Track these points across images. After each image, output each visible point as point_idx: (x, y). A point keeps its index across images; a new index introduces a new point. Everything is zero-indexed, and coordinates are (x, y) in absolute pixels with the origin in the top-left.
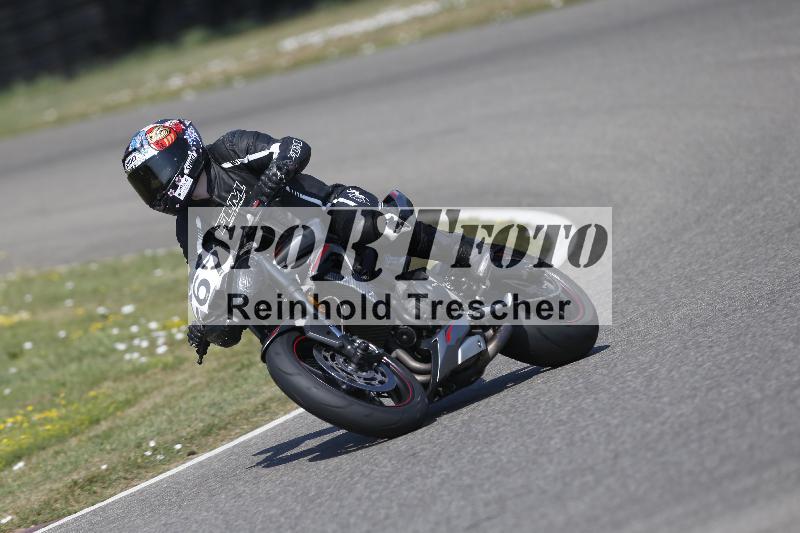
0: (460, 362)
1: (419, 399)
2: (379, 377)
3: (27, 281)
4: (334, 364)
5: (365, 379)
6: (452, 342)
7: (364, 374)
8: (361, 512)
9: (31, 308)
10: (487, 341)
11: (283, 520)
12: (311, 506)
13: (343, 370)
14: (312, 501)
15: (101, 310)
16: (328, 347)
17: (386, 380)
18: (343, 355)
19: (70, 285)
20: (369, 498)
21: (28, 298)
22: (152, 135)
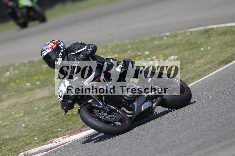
0: (142, 110)
1: (128, 122)
2: (115, 116)
3: (117, 45)
4: (100, 114)
5: (110, 117)
6: (139, 104)
7: (110, 116)
8: (215, 111)
9: (118, 53)
10: (153, 103)
11: (192, 113)
12: (201, 109)
13: (103, 115)
14: (201, 108)
15: (139, 53)
16: (98, 108)
17: (117, 117)
18: (104, 111)
19: (130, 46)
20: (217, 107)
21: (118, 50)
22: (49, 45)
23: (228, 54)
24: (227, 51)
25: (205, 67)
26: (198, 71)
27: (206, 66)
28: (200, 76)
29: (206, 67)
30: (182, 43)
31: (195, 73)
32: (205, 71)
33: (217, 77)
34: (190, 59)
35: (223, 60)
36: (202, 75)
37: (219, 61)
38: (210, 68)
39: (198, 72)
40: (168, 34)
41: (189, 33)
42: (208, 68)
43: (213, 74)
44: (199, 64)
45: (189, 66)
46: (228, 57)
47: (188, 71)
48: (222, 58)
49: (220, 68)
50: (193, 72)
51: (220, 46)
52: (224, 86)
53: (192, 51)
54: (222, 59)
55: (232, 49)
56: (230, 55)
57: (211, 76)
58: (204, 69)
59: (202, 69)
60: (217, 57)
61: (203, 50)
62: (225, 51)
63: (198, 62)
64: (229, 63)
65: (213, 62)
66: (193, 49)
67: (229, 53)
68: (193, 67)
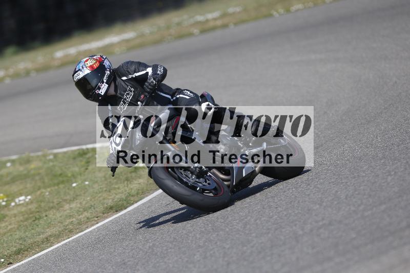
0: (244, 176)
22: (88, 62)
23: (121, 195)
24: (119, 188)
25: (79, 216)
26: (67, 223)
27: (82, 214)
28: (71, 232)
29: (81, 216)
30: (39, 174)
31: (62, 226)
32: (80, 223)
33: (101, 234)
34: (53, 202)
35: (112, 205)
36: (75, 231)
37: (106, 205)
38: (88, 218)
39: (67, 225)
40: (14, 157)
41: (51, 157)
42: (86, 218)
43: (94, 229)
44: (68, 211)
45: (51, 214)
46: (121, 200)
47: (50, 223)
48: (110, 201)
49: (107, 218)
50: (59, 224)
51: (106, 179)
52: (112, 250)
53: (56, 187)
54: (110, 203)
55: (127, 186)
56: (124, 197)
57: (91, 232)
58: (77, 220)
59: (74, 219)
60: (101, 198)
61: (77, 185)
62: (115, 189)
63: (67, 207)
64: (121, 210)
65: (94, 209)
66: (58, 184)
67: (122, 193)
68: (58, 215)
